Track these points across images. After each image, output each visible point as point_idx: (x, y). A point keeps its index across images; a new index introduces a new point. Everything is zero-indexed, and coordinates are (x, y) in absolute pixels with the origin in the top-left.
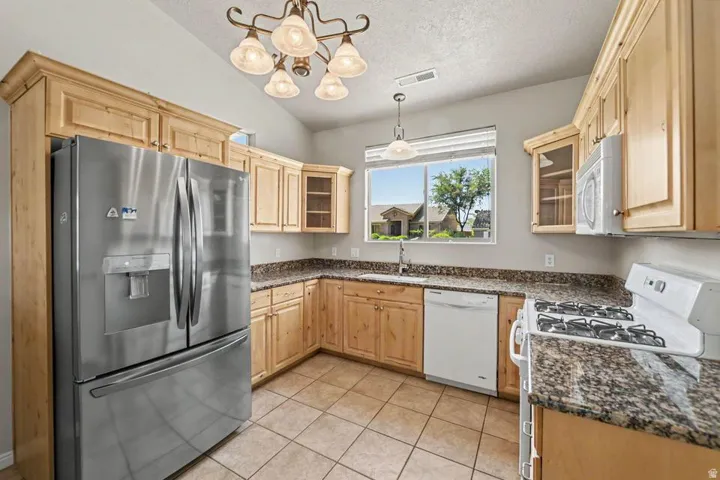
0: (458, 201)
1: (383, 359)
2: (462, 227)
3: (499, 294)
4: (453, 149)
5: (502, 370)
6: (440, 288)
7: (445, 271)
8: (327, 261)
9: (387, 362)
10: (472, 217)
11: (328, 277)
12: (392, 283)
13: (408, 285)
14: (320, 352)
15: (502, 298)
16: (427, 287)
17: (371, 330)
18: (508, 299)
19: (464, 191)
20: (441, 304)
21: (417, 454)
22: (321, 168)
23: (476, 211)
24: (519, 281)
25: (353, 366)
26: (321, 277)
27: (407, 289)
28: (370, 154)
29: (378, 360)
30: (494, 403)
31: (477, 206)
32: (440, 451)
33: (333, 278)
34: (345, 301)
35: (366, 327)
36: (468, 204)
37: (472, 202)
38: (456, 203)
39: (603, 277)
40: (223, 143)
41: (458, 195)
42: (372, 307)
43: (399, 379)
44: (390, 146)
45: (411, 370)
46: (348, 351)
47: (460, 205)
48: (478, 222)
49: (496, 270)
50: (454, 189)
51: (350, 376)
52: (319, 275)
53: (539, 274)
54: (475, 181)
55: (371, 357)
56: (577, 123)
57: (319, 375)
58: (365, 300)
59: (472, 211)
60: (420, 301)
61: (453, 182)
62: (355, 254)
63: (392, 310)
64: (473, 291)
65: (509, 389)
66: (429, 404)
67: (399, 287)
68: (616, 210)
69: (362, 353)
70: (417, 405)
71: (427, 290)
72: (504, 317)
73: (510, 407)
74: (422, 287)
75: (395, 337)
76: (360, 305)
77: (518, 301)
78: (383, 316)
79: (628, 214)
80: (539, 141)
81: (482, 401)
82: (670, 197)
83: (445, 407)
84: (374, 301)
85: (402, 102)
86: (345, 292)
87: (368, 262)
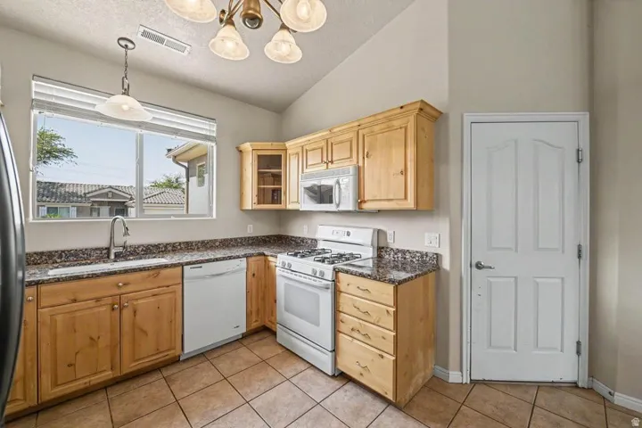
3: (247, 256)
5: (250, 313)
6: (202, 262)
7: (170, 248)
9: (139, 367)
13: (166, 266)
15: (250, 259)
16: (188, 264)
17: (104, 341)
18: (254, 258)
20: (203, 277)
24: (234, 245)
28: (44, 90)
35: (93, 341)
42: (107, 308)
43: (157, 378)
44: (113, 98)
49: (216, 240)
53: (245, 239)
55: (104, 377)
56: (288, 144)
58: (91, 303)
60: (180, 281)
63: (140, 302)
64: (230, 258)
65: (254, 325)
66: (211, 373)
67: (151, 272)
68: (360, 200)
69: (87, 380)
70: (205, 380)
71: (185, 267)
72: (250, 274)
73: (256, 338)
74: (182, 265)
75: (145, 333)
76: (78, 314)
77: (258, 258)
78: (127, 314)
79: (365, 202)
80: (259, 145)
81: (238, 345)
82: (406, 198)
83: (225, 365)
84: (109, 300)
85: (129, 52)
86: (43, 303)
87: (42, 254)
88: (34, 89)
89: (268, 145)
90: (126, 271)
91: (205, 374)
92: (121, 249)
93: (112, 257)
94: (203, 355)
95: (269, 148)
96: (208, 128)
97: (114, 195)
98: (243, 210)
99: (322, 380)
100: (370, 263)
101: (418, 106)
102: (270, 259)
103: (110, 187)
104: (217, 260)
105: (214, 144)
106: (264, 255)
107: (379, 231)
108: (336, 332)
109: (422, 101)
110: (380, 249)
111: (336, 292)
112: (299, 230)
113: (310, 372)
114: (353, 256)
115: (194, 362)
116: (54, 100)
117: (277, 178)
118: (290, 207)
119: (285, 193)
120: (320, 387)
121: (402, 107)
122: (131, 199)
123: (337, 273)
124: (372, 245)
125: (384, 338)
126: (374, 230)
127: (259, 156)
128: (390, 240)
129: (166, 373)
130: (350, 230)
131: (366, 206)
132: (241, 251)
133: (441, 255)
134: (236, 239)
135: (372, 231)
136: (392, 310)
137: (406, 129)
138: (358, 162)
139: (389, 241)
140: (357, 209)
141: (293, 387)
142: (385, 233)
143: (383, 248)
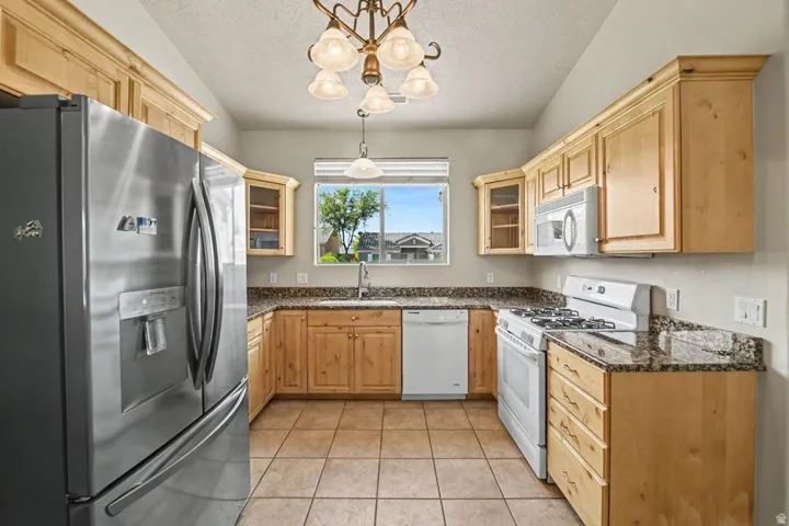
0: (343, 221)
1: (359, 390)
2: (347, 249)
3: (469, 308)
4: (410, 174)
5: (472, 373)
6: (419, 308)
7: (405, 292)
8: (264, 289)
10: (356, 240)
11: (287, 308)
12: (367, 308)
13: (386, 308)
14: (276, 398)
15: (472, 312)
16: (406, 308)
17: (344, 361)
18: (477, 312)
19: (348, 211)
20: (419, 324)
21: (440, 464)
22: (268, 176)
23: (360, 233)
24: (469, 296)
25: (322, 406)
26: (277, 309)
27: (385, 312)
28: (321, 168)
29: (352, 392)
30: (466, 405)
31: (361, 228)
32: (454, 454)
33: (294, 308)
34: (311, 334)
35: (336, 359)
36: (352, 225)
37: (356, 223)
38: (340, 223)
39: (526, 288)
40: (196, 133)
41: (343, 215)
42: (346, 336)
43: (379, 406)
44: (355, 162)
45: (391, 394)
46: (314, 389)
47: (344, 226)
48: (362, 245)
49: (449, 289)
50: (338, 209)
51: (329, 416)
52: (275, 306)
53: (483, 289)
54: (359, 203)
55: (345, 390)
56: (525, 169)
57: (292, 424)
58: (336, 329)
59: (356, 233)
60: (399, 323)
61: (338, 201)
62: (303, 280)
63: (368, 336)
64: (448, 308)
65: (478, 389)
66: (419, 420)
67: (376, 311)
68: (599, 238)
69: (333, 388)
70: (410, 424)
71: (404, 311)
72: (473, 328)
73: (479, 405)
74: (401, 309)
75: (371, 363)
76: (329, 335)
77: (485, 312)
78: (358, 343)
79: (607, 242)
80: (491, 177)
81: (457, 405)
82: (662, 232)
83: (434, 418)
84: (347, 330)
85: (366, 119)
86: (310, 324)
87: (320, 289)
88: (316, 168)
89: (500, 175)
90: (357, 308)
91: (414, 418)
92: (366, 290)
93: (360, 295)
94: (422, 402)
95: (502, 178)
96: (440, 168)
97: (418, 242)
98: (479, 255)
99: (526, 478)
100: (631, 339)
101: (676, 68)
102: (496, 314)
103: (415, 235)
104: (433, 308)
105: (446, 185)
106: (489, 308)
107: (652, 289)
108: (546, 423)
109: (680, 59)
110: (653, 317)
111: (547, 369)
112: (551, 282)
113: (521, 464)
114: (601, 323)
115: (411, 405)
116: (326, 174)
117: (513, 214)
118: (529, 251)
119: (523, 233)
120: (519, 485)
121: (650, 80)
122: (431, 245)
123: (548, 341)
124: (634, 309)
125: (592, 448)
126: (640, 287)
127: (492, 190)
128: (671, 305)
129: (388, 405)
130: (604, 284)
131: (609, 248)
132: (463, 302)
133: (769, 344)
134: (471, 289)
135: (634, 287)
136: (603, 408)
137: (661, 113)
138: (597, 182)
139: (668, 306)
140: (597, 253)
141: (487, 469)
142: (663, 293)
143: (658, 317)
